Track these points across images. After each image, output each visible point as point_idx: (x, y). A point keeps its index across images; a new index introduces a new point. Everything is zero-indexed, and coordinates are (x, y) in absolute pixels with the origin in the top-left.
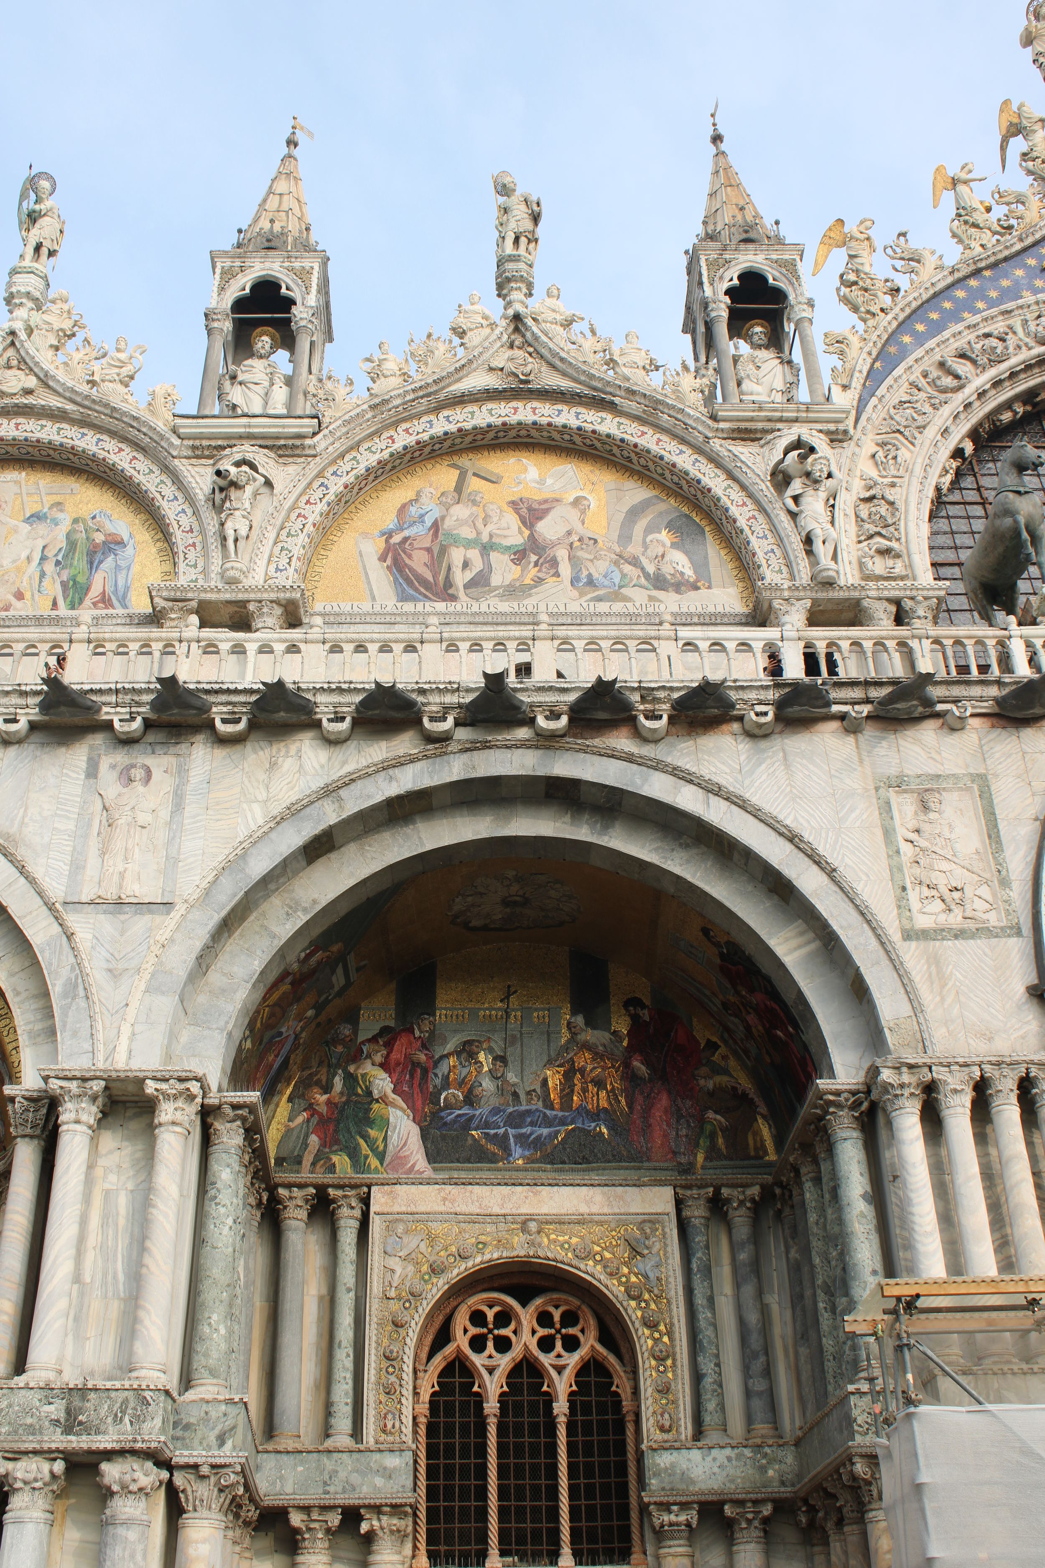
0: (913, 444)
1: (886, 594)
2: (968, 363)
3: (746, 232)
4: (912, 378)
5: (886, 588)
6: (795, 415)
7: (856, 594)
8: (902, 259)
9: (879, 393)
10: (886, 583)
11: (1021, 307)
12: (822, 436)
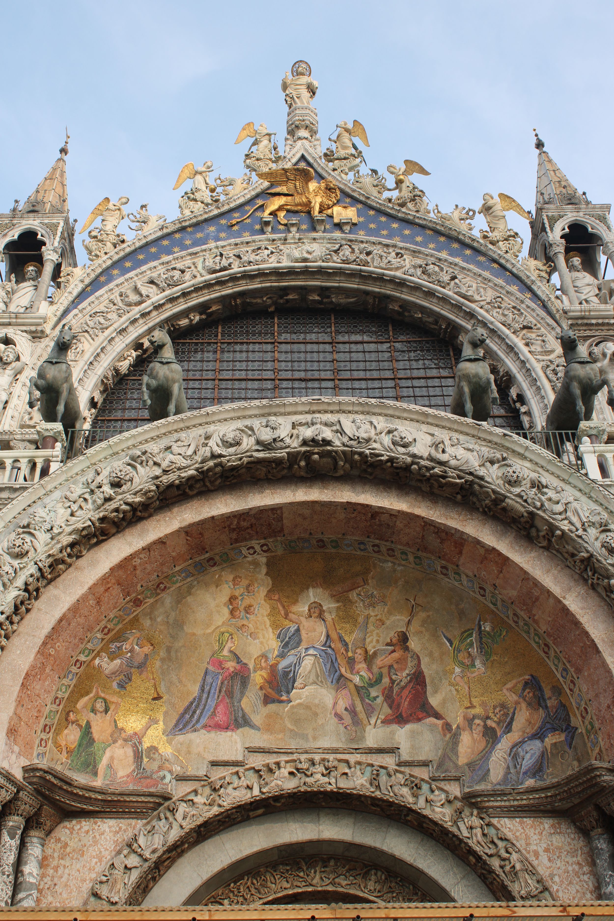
0: (93, 339)
1: (27, 437)
2: (154, 287)
3: (33, 206)
4: (112, 297)
5: (27, 433)
6: (8, 320)
7: (6, 437)
8: (138, 222)
9: (80, 307)
10: (27, 430)
11: (205, 250)
12: (24, 334)
